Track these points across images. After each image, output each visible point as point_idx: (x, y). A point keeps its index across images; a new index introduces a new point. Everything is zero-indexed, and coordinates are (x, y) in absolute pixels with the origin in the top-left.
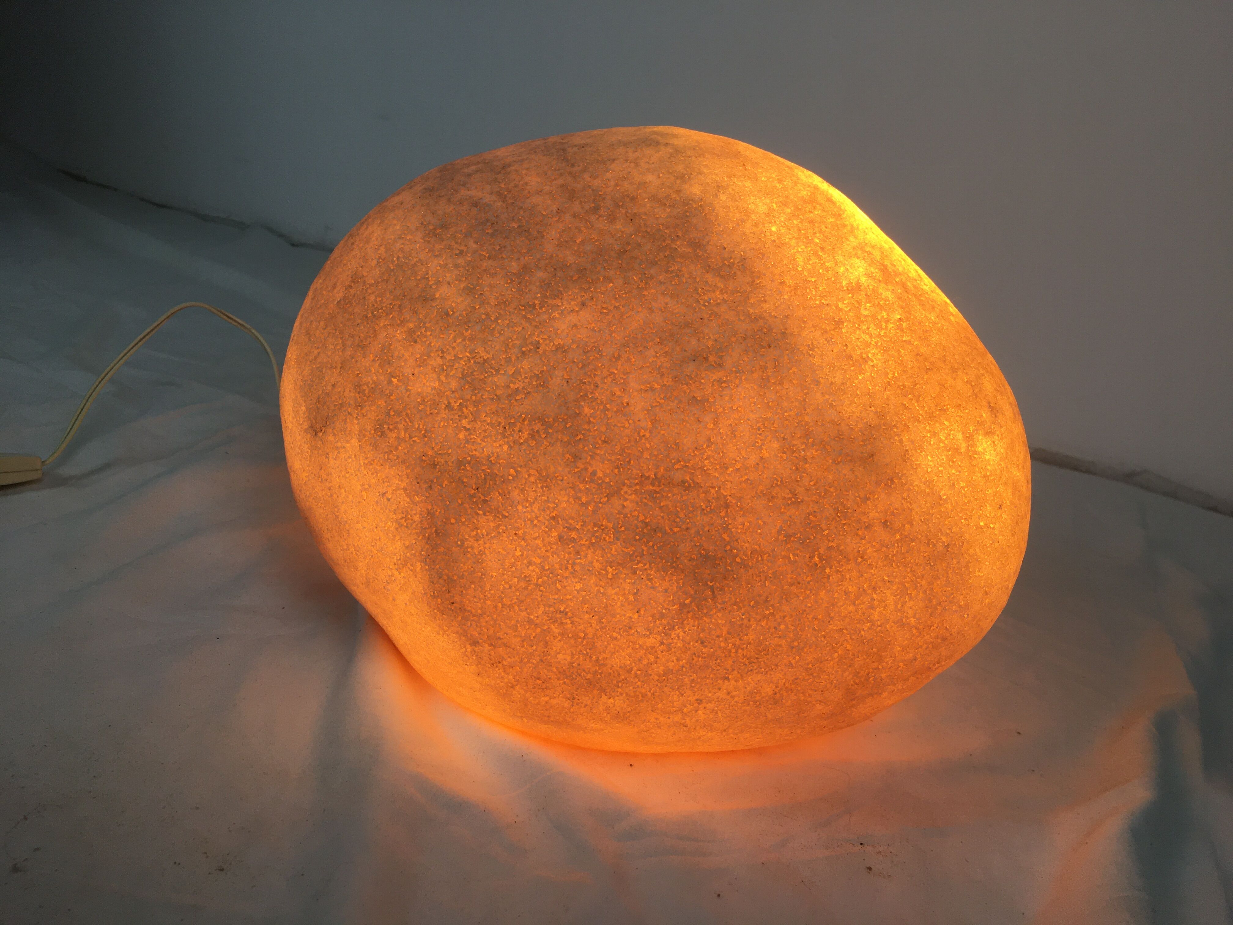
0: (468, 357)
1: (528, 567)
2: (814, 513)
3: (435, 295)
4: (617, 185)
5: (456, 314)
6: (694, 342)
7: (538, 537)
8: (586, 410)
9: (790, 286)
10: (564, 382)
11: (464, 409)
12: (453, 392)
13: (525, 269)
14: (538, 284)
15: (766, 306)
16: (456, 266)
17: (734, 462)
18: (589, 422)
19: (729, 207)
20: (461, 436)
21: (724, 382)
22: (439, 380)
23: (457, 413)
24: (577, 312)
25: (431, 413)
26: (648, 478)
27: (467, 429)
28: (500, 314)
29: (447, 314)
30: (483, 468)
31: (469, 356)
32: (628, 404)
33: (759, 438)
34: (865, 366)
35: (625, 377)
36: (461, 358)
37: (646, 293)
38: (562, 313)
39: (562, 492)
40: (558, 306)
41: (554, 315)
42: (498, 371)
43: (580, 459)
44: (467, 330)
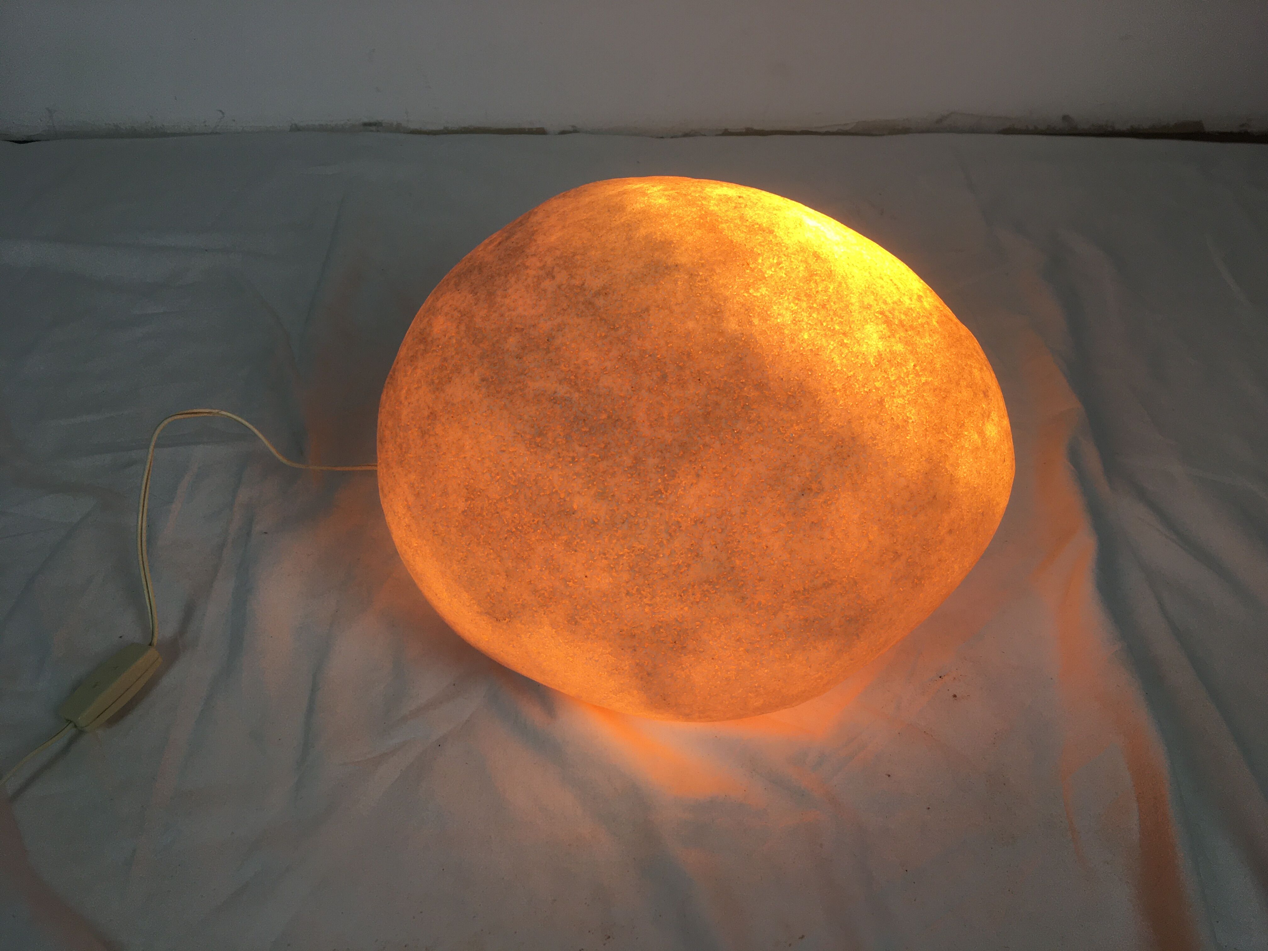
0: (628, 553)
1: (727, 673)
2: (910, 557)
3: (572, 507)
4: (667, 343)
5: (602, 521)
6: (796, 479)
7: (731, 655)
8: (738, 562)
9: (840, 390)
10: (714, 548)
11: (642, 592)
12: (627, 582)
13: (637, 460)
14: (654, 471)
15: (832, 419)
16: (577, 474)
17: (853, 554)
18: (744, 570)
19: (765, 331)
20: (647, 610)
21: (829, 500)
22: (612, 577)
23: (637, 597)
24: (696, 484)
25: (615, 602)
26: (799, 592)
27: (649, 605)
28: (636, 509)
29: (594, 523)
30: (674, 627)
31: (629, 551)
32: (767, 547)
33: (864, 529)
34: (909, 428)
35: (757, 526)
36: (623, 555)
37: (741, 448)
38: (684, 490)
39: (740, 623)
40: (679, 484)
41: (679, 493)
42: (657, 556)
43: (747, 598)
44: (617, 531)
